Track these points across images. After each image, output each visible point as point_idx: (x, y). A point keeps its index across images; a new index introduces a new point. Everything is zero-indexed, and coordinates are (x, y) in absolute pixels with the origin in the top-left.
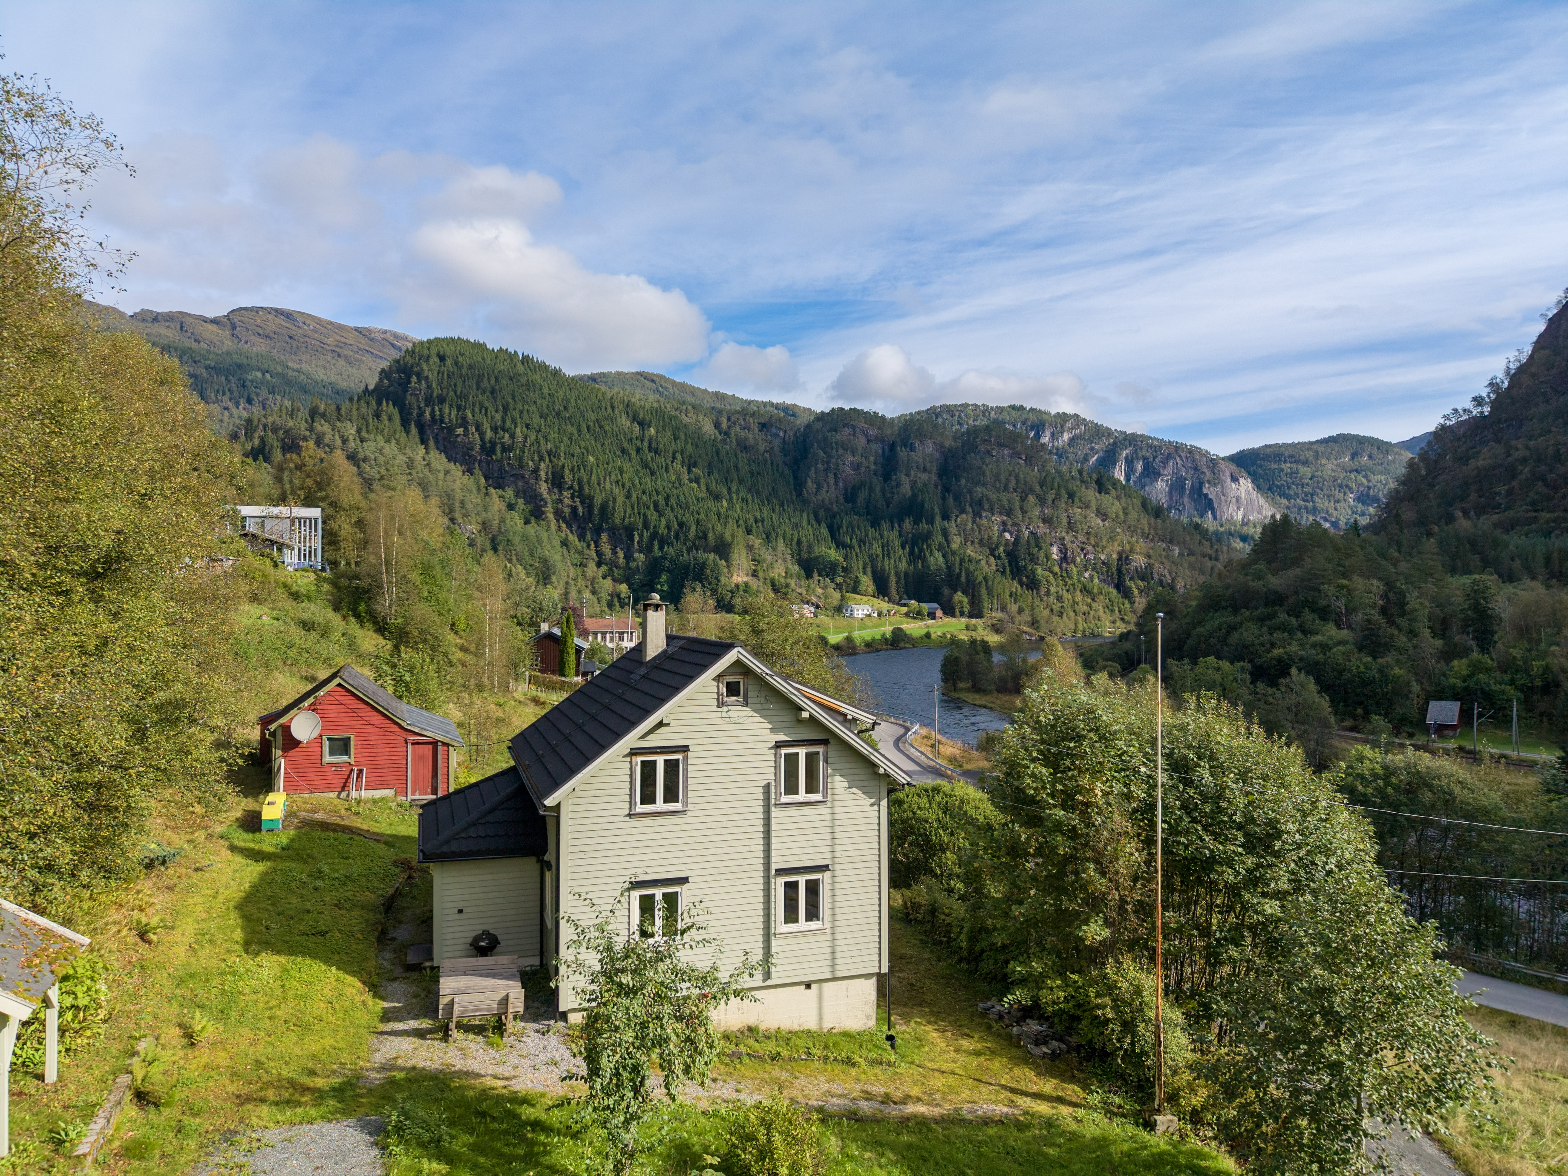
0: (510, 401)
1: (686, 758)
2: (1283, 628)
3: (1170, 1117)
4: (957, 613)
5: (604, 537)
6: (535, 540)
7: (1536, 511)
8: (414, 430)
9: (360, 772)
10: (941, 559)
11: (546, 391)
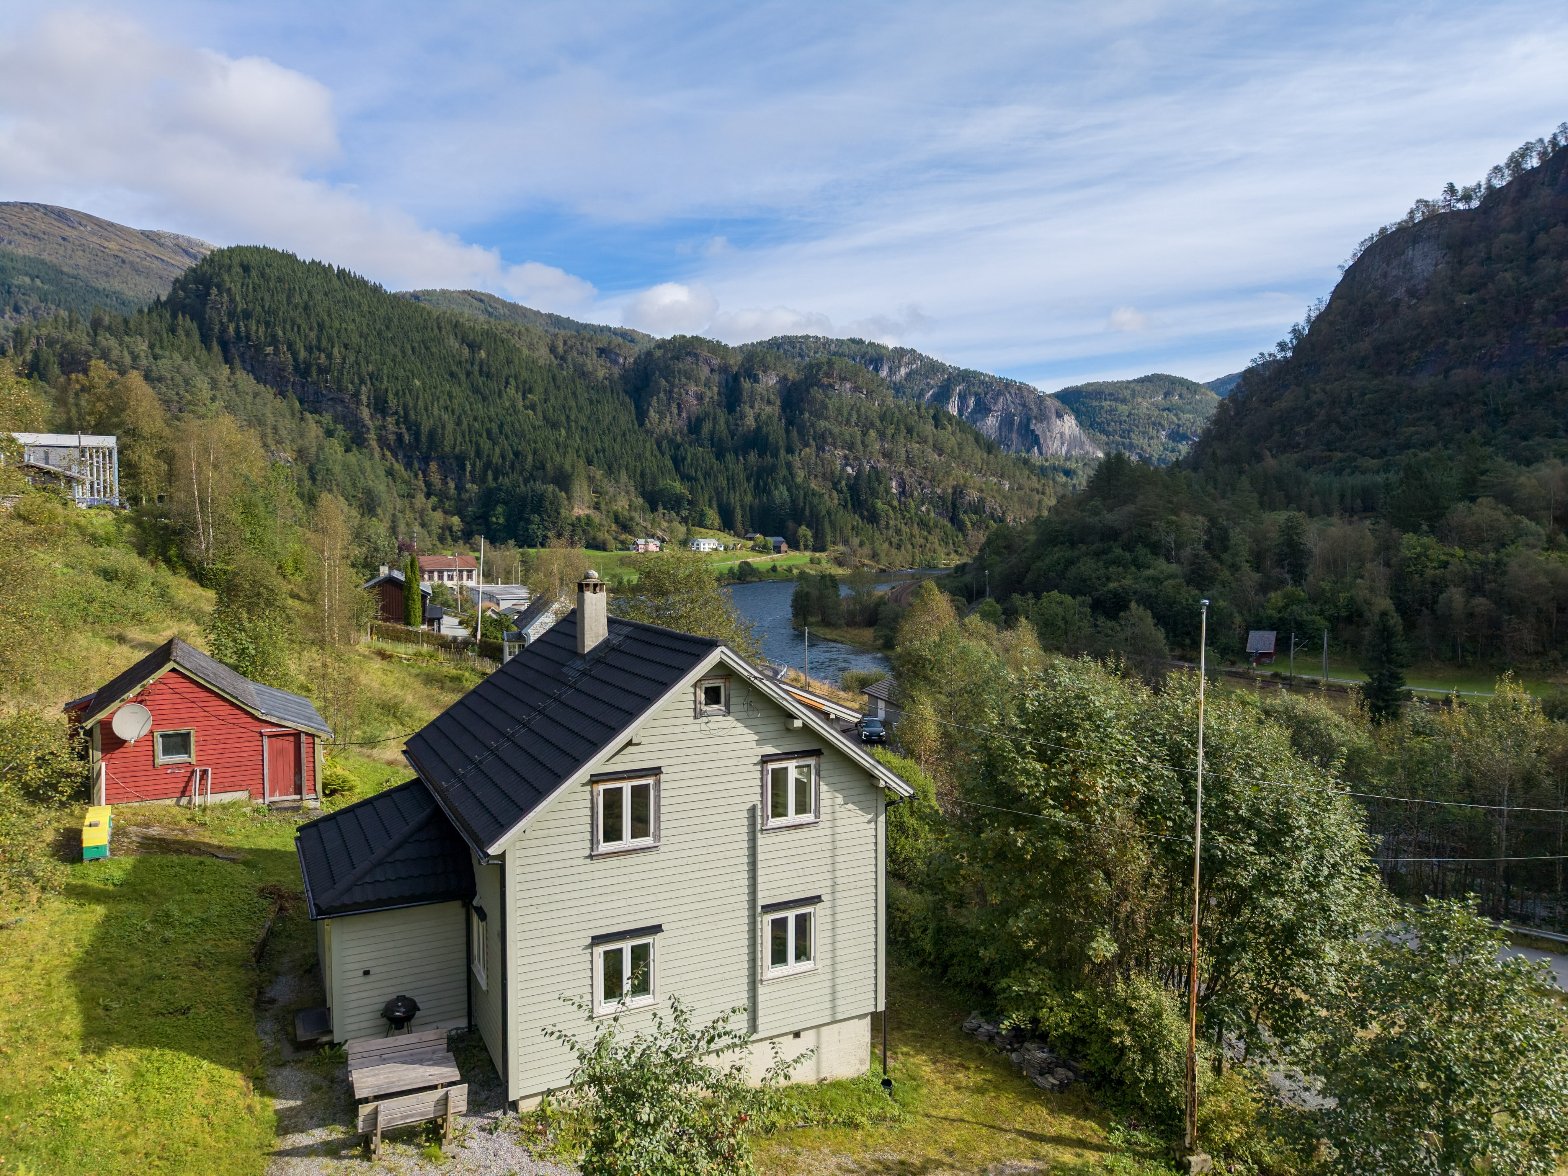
0: (326, 318)
1: (658, 783)
2: (1117, 562)
3: (1204, 1156)
4: (802, 547)
5: (433, 466)
6: (357, 469)
7: (1330, 450)
8: (216, 348)
9: (204, 773)
10: (786, 493)
11: (365, 308)
